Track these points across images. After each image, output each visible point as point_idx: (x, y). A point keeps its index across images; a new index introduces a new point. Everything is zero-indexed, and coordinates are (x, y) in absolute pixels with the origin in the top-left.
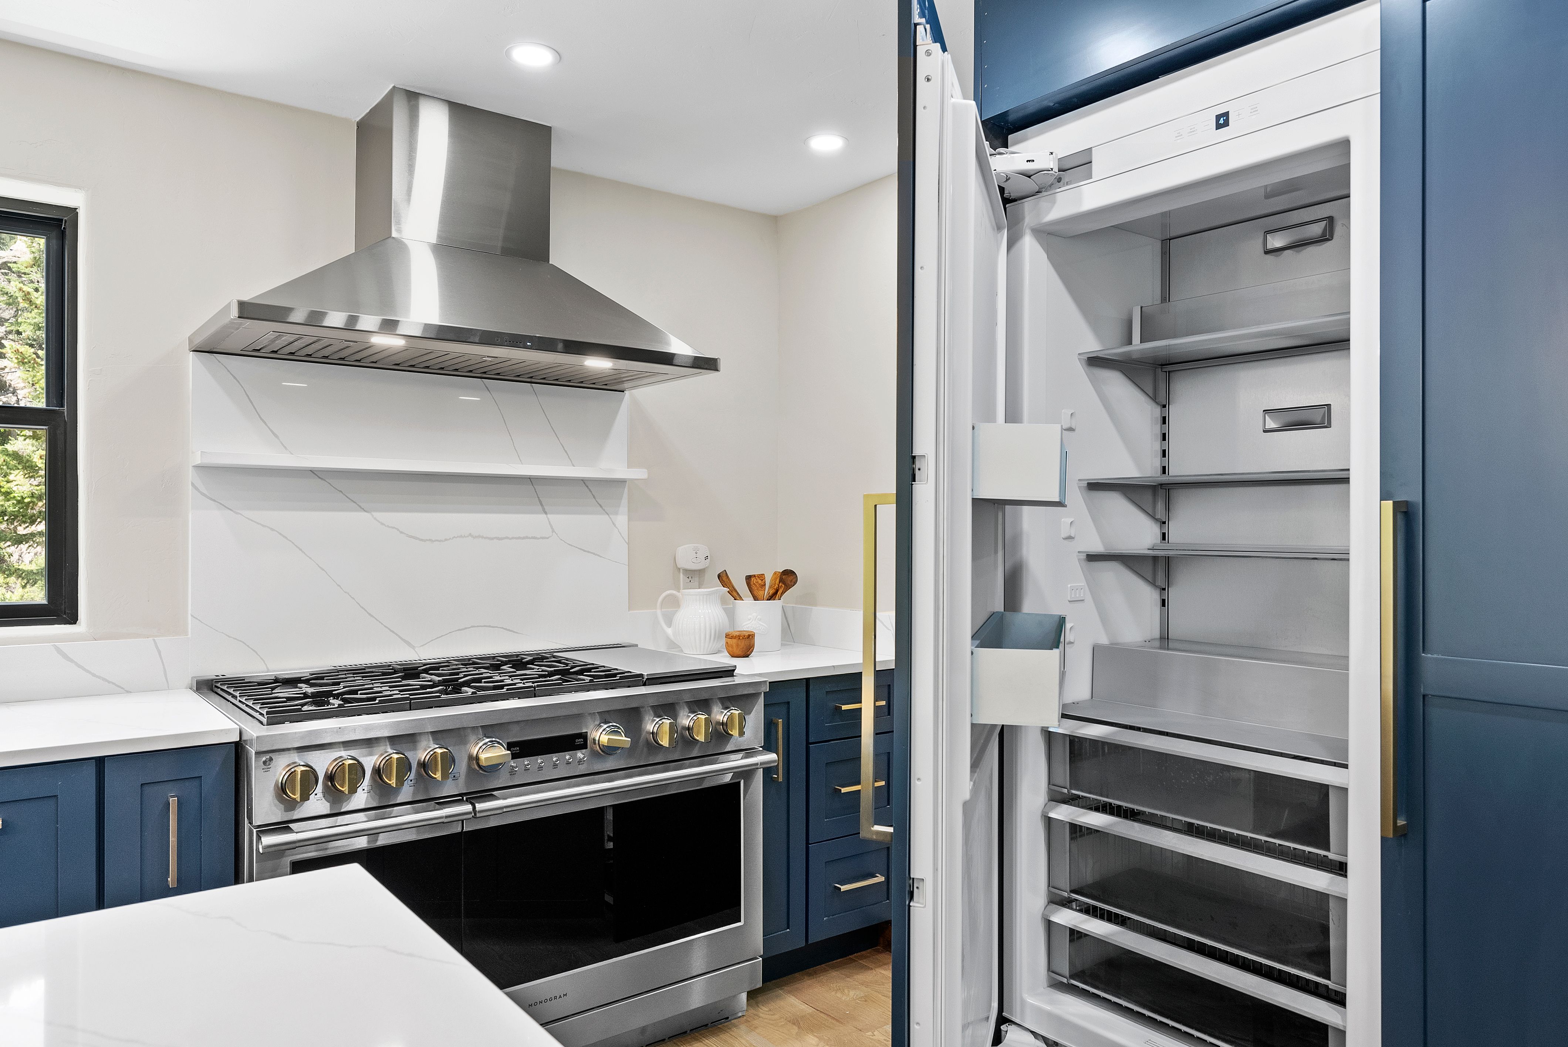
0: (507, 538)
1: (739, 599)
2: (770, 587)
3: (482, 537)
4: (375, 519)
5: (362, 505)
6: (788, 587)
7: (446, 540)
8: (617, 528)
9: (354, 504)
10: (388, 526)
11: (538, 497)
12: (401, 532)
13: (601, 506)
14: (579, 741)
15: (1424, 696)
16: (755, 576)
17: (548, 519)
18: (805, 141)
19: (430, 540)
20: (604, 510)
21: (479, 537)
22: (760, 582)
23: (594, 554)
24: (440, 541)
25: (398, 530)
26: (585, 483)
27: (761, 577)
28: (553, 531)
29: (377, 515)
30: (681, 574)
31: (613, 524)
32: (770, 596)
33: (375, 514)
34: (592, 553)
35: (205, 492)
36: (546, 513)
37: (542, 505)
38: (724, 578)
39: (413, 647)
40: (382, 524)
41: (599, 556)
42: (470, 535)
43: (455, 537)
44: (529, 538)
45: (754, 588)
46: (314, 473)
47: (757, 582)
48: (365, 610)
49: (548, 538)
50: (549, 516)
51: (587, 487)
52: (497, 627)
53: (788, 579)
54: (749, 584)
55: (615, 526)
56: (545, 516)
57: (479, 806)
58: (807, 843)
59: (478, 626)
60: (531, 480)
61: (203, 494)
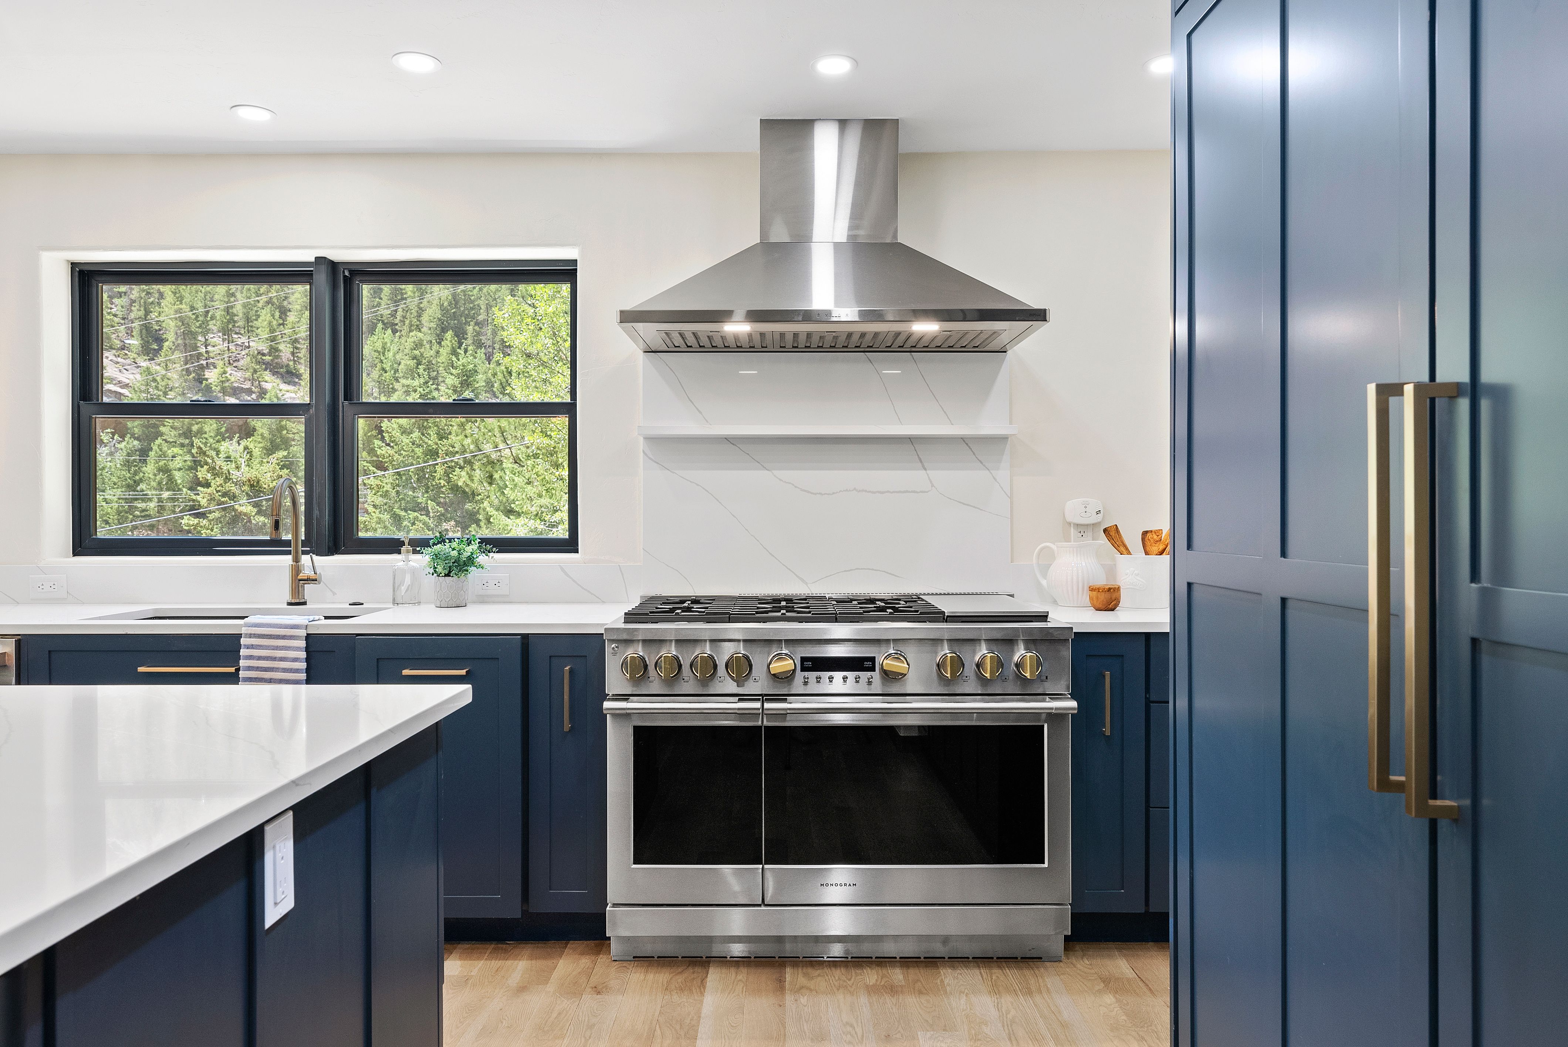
0: (888, 492)
1: (1125, 553)
3: (866, 491)
4: (775, 476)
5: (764, 465)
7: (834, 493)
8: (998, 482)
9: (757, 464)
10: (785, 482)
11: (918, 455)
12: (796, 487)
13: (981, 463)
14: (868, 664)
16: (1151, 531)
17: (928, 475)
19: (820, 494)
20: (984, 466)
21: (863, 491)
22: (1155, 537)
23: (974, 507)
24: (828, 494)
25: (793, 485)
26: (964, 441)
27: (1159, 532)
28: (933, 486)
30: (1072, 528)
31: (994, 478)
32: (1159, 552)
33: (775, 472)
34: (971, 506)
35: (651, 456)
36: (925, 469)
37: (921, 461)
38: (1113, 533)
39: (806, 584)
40: (780, 480)
41: (979, 509)
42: (855, 489)
43: (841, 491)
44: (909, 492)
45: (1148, 543)
46: (727, 440)
47: (1152, 538)
48: (767, 551)
49: (927, 492)
50: (928, 472)
51: (967, 444)
52: (879, 570)
54: (1143, 540)
55: (996, 480)
56: (925, 472)
57: (767, 705)
58: (1148, 807)
59: (862, 569)
60: (911, 440)
61: (650, 458)
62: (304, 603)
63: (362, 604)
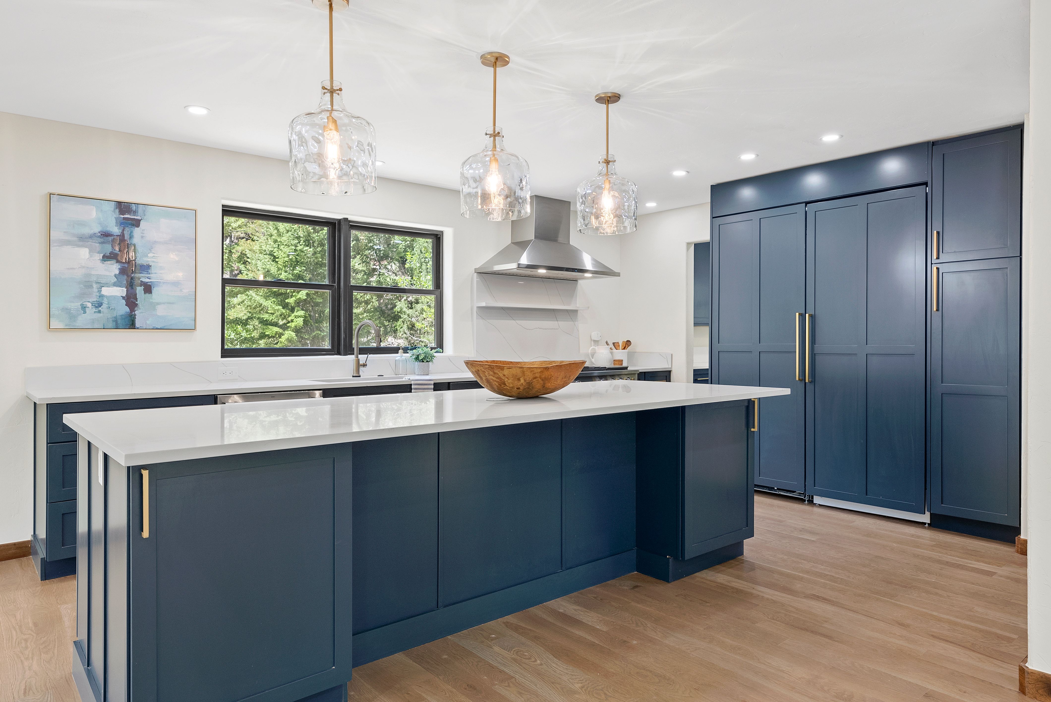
0: (548, 329)
2: (622, 346)
5: (513, 318)
6: (629, 346)
7: (533, 329)
8: (576, 326)
10: (520, 325)
11: (556, 316)
13: (572, 319)
15: (815, 354)
16: (616, 343)
18: (645, 204)
19: (529, 329)
21: (541, 328)
25: (522, 326)
26: (567, 311)
27: (618, 343)
28: (559, 327)
29: (518, 321)
30: (592, 342)
32: (622, 349)
33: (516, 321)
34: (569, 334)
35: (479, 314)
36: (557, 321)
37: (556, 318)
40: (518, 324)
41: (571, 335)
42: (539, 328)
43: (535, 329)
44: (553, 329)
45: (616, 346)
46: (503, 308)
49: (558, 329)
51: (568, 313)
53: (628, 343)
56: (557, 322)
60: (554, 310)
61: (478, 315)
62: (360, 376)
63: (383, 376)
